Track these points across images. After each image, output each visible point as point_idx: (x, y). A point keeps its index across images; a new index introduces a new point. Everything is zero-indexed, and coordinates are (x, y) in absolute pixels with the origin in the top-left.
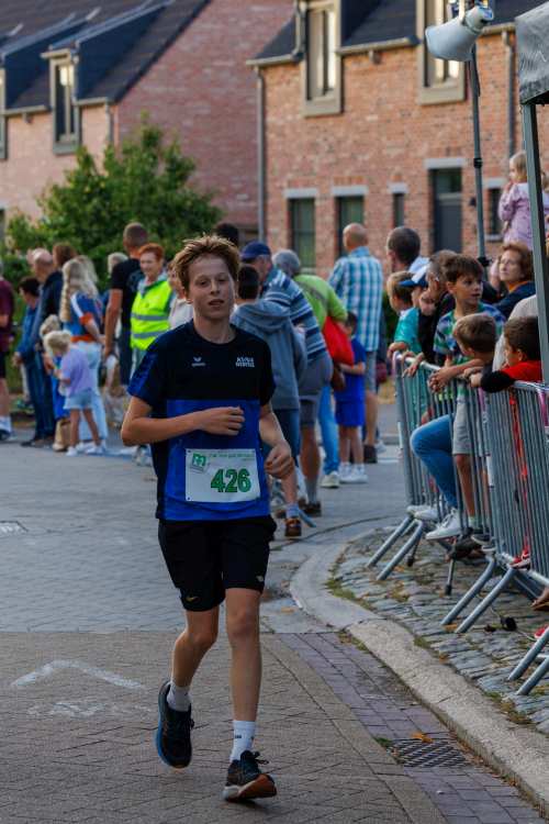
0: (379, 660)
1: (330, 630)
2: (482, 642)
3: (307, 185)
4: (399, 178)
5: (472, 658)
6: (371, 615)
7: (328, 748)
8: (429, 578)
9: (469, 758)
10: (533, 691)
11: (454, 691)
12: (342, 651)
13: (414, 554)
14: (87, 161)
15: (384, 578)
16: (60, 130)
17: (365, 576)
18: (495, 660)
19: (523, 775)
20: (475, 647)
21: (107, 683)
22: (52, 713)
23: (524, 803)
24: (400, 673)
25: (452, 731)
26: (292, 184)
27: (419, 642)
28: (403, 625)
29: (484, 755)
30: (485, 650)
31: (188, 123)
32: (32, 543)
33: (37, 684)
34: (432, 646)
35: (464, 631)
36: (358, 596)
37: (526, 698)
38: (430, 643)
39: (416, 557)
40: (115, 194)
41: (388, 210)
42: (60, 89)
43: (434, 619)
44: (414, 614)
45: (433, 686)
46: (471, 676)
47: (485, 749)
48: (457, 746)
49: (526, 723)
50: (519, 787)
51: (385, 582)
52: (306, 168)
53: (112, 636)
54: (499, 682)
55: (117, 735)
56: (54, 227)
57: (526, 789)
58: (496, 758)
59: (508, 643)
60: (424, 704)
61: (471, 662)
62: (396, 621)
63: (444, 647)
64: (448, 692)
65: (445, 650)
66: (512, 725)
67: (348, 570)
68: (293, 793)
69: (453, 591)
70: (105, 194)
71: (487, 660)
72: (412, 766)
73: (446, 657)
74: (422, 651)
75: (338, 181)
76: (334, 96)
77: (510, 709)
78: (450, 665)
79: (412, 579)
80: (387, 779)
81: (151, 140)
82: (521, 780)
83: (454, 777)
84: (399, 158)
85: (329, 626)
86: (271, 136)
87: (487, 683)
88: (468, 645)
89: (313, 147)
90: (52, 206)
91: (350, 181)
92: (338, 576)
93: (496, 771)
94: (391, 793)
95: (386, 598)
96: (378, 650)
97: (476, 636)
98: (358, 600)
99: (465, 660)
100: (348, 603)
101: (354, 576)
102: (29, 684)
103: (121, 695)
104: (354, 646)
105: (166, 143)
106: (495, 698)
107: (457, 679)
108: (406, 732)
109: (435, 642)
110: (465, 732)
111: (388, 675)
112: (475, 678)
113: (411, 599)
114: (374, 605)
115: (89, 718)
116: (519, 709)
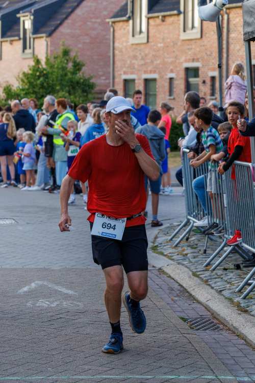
0: (177, 282)
1: (154, 268)
2: (222, 275)
3: (132, 73)
4: (172, 71)
5: (218, 282)
6: (172, 262)
7: (160, 322)
8: (195, 246)
9: (221, 326)
10: (247, 297)
11: (212, 297)
12: (160, 278)
13: (189, 235)
14: (38, 62)
15: (176, 246)
16: (25, 48)
17: (167, 245)
18: (228, 283)
19: (247, 335)
20: (219, 277)
21: (61, 292)
22: (37, 305)
23: (248, 347)
24: (187, 288)
25: (212, 314)
26: (125, 73)
27: (195, 274)
28: (186, 267)
29: (228, 326)
30: (224, 278)
31: (80, 46)
32: (21, 228)
33: (29, 292)
34: (201, 276)
35: (214, 270)
36: (165, 254)
37: (244, 300)
38: (199, 275)
39: (190, 237)
40: (50, 76)
41: (167, 85)
42: (25, 30)
43: (200, 264)
44: (190, 262)
45: (203, 294)
46: (219, 290)
47: (229, 323)
48: (215, 321)
49: (246, 311)
50: (245, 340)
51: (177, 248)
52: (132, 66)
53: (60, 271)
54: (231, 293)
55: (67, 315)
56: (23, 90)
57: (248, 341)
58: (234, 327)
59: (234, 276)
60: (199, 302)
61: (218, 284)
62: (183, 265)
63: (205, 277)
64: (210, 297)
65: (206, 278)
66: (240, 312)
67: (160, 242)
68: (148, 342)
69: (207, 252)
70: (46, 76)
71: (225, 283)
72: (197, 330)
73: (206, 281)
74: (196, 278)
75: (146, 72)
76: (144, 35)
77: (238, 305)
78: (209, 285)
79: (188, 246)
80: (187, 336)
81: (66, 53)
82: (246, 337)
83: (215, 335)
84: (172, 63)
85: (153, 267)
86: (117, 52)
87: (226, 293)
88: (216, 276)
89: (135, 57)
90: (22, 81)
91: (151, 72)
92: (156, 245)
93: (234, 333)
94: (190, 343)
95: (178, 255)
96: (176, 277)
97: (220, 272)
98: (165, 256)
99: (215, 283)
100: (162, 257)
101: (163, 245)
102: (26, 292)
103: (67, 297)
104: (166, 276)
105: (72, 54)
106: (230, 300)
107: (213, 291)
108: (192, 314)
109: (201, 274)
110: (219, 315)
111: (182, 289)
112: (221, 291)
113: (189, 255)
114: (173, 258)
115: (54, 307)
116: (242, 305)
